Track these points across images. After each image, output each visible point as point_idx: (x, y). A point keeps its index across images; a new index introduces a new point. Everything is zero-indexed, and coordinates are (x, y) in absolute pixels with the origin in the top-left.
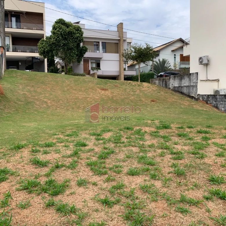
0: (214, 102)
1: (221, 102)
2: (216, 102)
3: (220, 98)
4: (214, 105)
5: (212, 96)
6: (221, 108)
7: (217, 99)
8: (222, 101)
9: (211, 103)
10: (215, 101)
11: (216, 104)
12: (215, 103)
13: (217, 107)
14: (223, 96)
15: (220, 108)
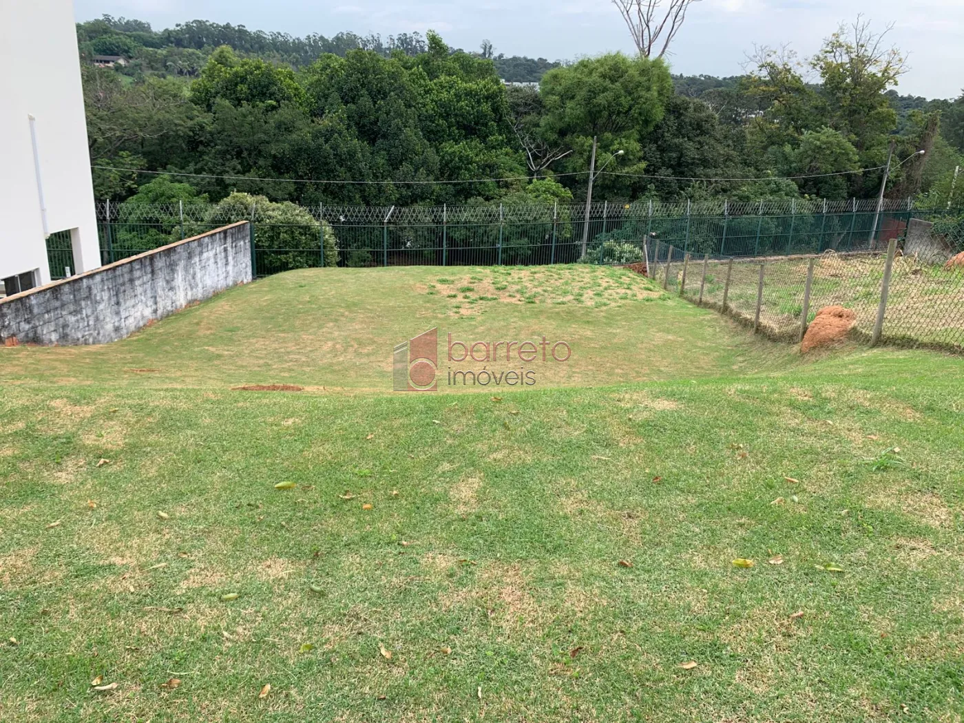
0: (22, 324)
1: (46, 316)
2: (29, 323)
3: (39, 305)
4: (27, 335)
5: (12, 305)
6: (48, 336)
7: (31, 312)
8: (48, 312)
9: (14, 335)
10: (28, 321)
11: (33, 328)
12: (27, 327)
13: (35, 340)
14: (48, 295)
15: (45, 338)
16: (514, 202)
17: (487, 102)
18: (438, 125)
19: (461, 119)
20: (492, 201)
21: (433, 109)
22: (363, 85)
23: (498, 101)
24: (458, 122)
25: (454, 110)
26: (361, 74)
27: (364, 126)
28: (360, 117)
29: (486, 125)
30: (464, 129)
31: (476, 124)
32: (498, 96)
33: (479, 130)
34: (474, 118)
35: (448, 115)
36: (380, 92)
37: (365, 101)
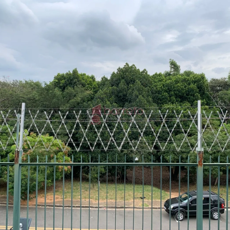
16: (208, 137)
17: (194, 84)
18: (163, 96)
19: (178, 92)
20: (193, 137)
21: (161, 88)
22: (123, 78)
23: (202, 83)
24: (176, 94)
25: (174, 88)
26: (123, 73)
27: (120, 96)
28: (119, 93)
29: (194, 96)
30: (180, 98)
31: (187, 95)
32: (200, 80)
33: (189, 98)
34: (186, 92)
35: (170, 91)
36: (132, 81)
37: (122, 85)
